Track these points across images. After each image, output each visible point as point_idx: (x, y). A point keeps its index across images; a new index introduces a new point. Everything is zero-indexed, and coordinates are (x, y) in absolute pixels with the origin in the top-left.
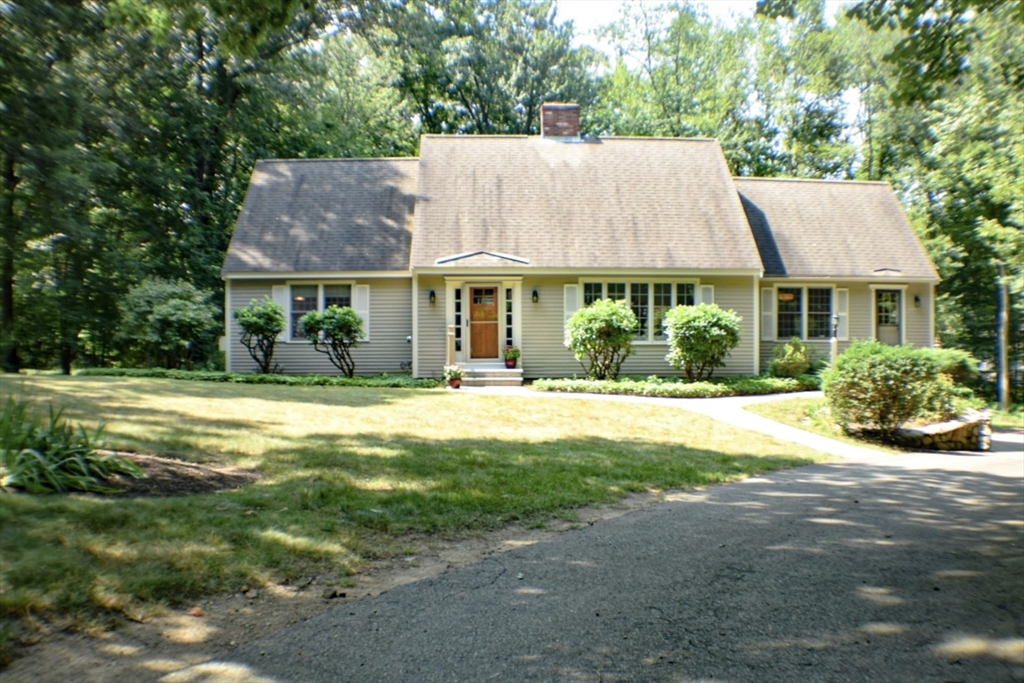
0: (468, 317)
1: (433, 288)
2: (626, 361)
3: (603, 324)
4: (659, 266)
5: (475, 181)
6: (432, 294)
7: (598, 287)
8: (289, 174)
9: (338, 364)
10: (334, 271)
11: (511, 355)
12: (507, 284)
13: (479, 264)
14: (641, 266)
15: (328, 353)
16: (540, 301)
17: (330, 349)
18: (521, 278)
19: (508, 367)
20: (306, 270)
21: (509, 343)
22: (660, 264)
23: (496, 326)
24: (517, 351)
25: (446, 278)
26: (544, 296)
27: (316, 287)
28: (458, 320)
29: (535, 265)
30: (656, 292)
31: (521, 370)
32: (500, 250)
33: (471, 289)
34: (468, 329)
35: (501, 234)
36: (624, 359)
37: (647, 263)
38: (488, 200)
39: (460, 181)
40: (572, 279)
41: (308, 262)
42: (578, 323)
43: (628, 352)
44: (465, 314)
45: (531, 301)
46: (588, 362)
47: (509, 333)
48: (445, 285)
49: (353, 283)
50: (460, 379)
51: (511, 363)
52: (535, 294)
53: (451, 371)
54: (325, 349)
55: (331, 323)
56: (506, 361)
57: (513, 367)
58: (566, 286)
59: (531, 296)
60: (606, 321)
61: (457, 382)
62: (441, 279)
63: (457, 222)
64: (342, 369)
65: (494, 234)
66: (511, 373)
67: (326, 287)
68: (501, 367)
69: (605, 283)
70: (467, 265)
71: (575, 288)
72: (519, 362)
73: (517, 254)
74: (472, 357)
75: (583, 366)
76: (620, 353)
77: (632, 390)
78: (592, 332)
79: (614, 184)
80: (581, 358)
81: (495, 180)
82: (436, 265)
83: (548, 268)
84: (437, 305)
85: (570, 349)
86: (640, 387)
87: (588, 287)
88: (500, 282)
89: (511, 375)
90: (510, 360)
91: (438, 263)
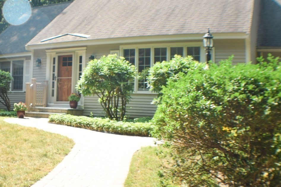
0: (56, 75)
12: (79, 53)
18: (85, 48)
23: (71, 80)
25: (47, 51)
29: (91, 39)
30: (172, 54)
33: (59, 57)
34: (56, 82)
48: (46, 55)
58: (111, 52)
65: (84, 24)
67: (13, 62)
71: (117, 53)
74: (57, 100)
91: (41, 42)
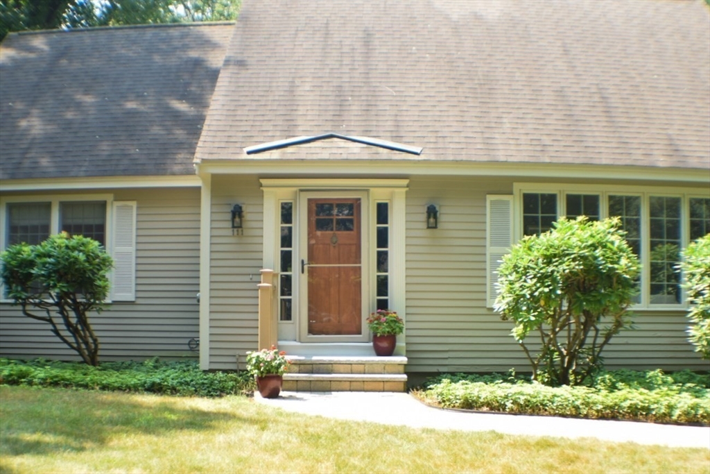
0: (305, 257)
1: (239, 201)
2: (612, 341)
3: (578, 267)
4: (661, 164)
5: (327, 35)
6: (237, 213)
7: (550, 201)
8: (46, 48)
9: (72, 340)
10: (76, 177)
11: (384, 329)
12: (380, 195)
13: (325, 155)
14: (628, 162)
15: (50, 320)
16: (439, 225)
17: (54, 314)
18: (405, 182)
19: (380, 352)
20: (29, 177)
21: (382, 305)
22: (662, 162)
23: (358, 271)
24: (397, 321)
25: (263, 181)
26: (447, 216)
27: (48, 206)
28: (286, 261)
29: (433, 158)
30: (652, 214)
31: (404, 359)
32: (366, 132)
33: (310, 200)
34: (305, 277)
35: (368, 108)
36: (608, 337)
37: (638, 157)
38: (346, 61)
39: (301, 35)
40: (502, 186)
41: (35, 165)
42: (523, 263)
43: (619, 324)
44: (300, 250)
45: (424, 225)
46: (536, 345)
47: (382, 286)
48: (261, 195)
49: (109, 198)
50: (279, 378)
51: (385, 344)
52: (432, 212)
53: (258, 361)
54: (44, 314)
55: (44, 264)
56: (376, 339)
57: (390, 352)
58: (490, 198)
59: (424, 217)
60: (584, 258)
61: (273, 384)
62: (254, 184)
63: (291, 90)
64: (79, 349)
65: (355, 108)
66: (385, 364)
67: (64, 206)
68: (364, 352)
69: (562, 193)
70: (303, 156)
71: (507, 203)
72: (401, 343)
73: (397, 138)
74: (311, 331)
75: (527, 351)
76: (599, 326)
77: (648, 410)
78: (554, 281)
79: (559, 43)
80: (523, 337)
81: (361, 35)
82: (246, 157)
83: (457, 162)
84: (246, 232)
85: (504, 318)
86: (665, 402)
87: (530, 202)
88: (366, 190)
89: (385, 368)
90: (382, 338)
91: (249, 153)
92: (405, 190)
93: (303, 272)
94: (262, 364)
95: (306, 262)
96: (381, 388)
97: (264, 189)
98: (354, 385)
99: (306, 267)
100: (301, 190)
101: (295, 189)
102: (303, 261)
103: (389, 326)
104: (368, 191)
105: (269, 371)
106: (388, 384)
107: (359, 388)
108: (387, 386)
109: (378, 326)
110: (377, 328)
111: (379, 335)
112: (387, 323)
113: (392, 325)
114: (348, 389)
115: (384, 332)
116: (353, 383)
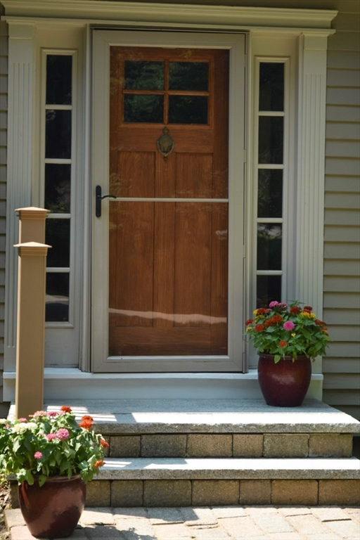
0: (104, 179)
21: (269, 290)
33: (114, 51)
34: (103, 226)
44: (91, 164)
47: (269, 252)
48: (4, 33)
50: (79, 484)
51: (287, 379)
66: (312, 434)
72: (315, 375)
74: (116, 346)
88: (241, 32)
90: (285, 364)
92: (325, 34)
93: (98, 214)
94: (38, 455)
95: (105, 191)
96: (313, 496)
97: (12, 22)
98: (250, 490)
99: (105, 203)
100: (95, 28)
101: (80, 24)
102: (99, 189)
103: (303, 340)
104: (245, 33)
105: (55, 472)
106: (328, 486)
107: (259, 496)
108: (327, 491)
109: (275, 339)
110: (274, 345)
111: (277, 359)
112: (297, 333)
113: (309, 337)
114: (234, 499)
115: (290, 354)
116: (244, 485)
